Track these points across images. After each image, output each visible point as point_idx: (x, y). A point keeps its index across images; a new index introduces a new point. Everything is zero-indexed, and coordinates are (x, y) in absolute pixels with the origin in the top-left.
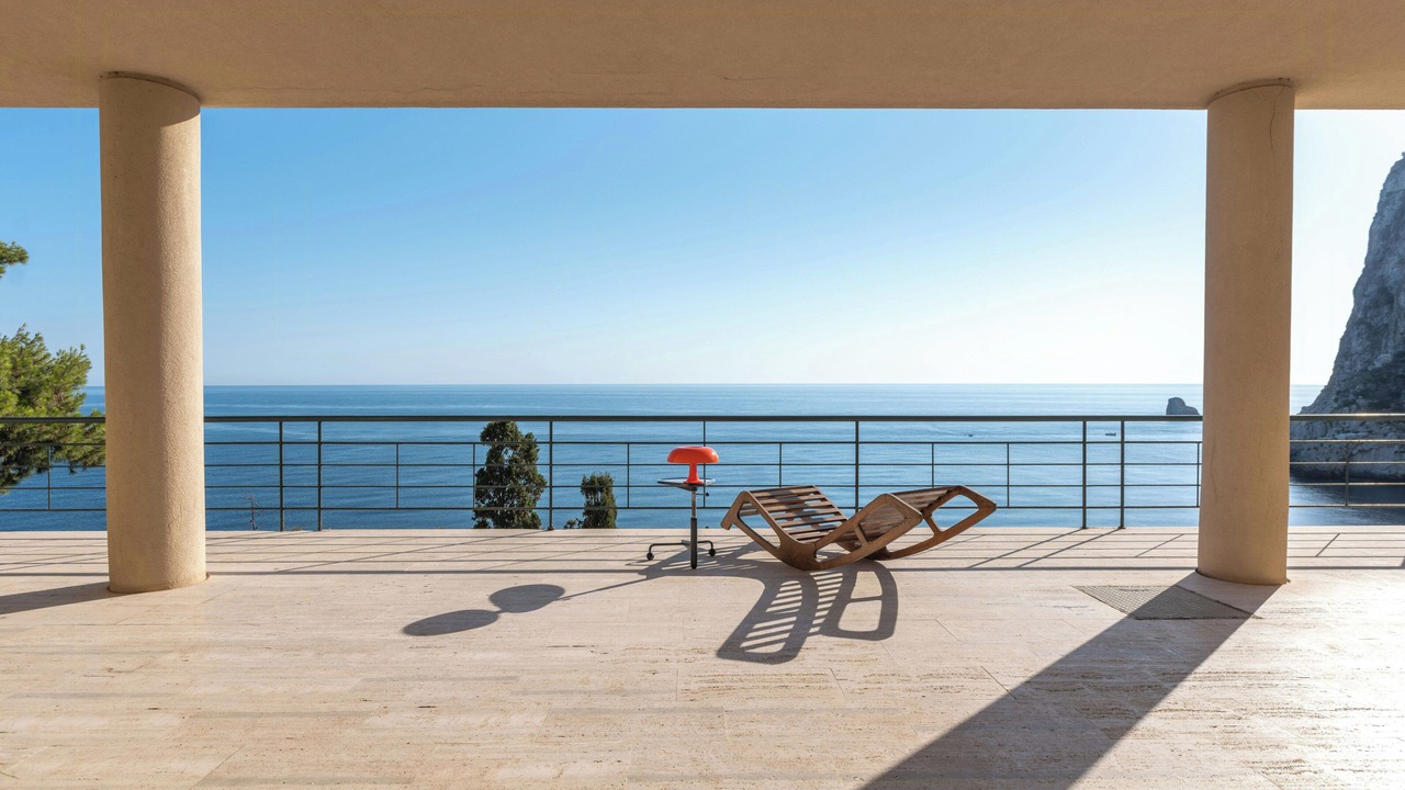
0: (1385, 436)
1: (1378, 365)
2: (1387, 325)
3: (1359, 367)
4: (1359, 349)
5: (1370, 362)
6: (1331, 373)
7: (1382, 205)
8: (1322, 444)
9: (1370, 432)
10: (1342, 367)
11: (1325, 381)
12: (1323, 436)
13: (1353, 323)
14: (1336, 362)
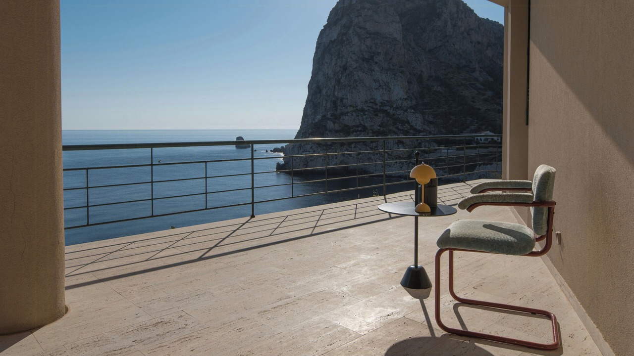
0: (319, 153)
1: (316, 121)
2: (319, 103)
3: (310, 122)
4: (310, 113)
5: (314, 119)
6: (300, 124)
7: (317, 48)
8: (297, 157)
9: (314, 151)
10: (304, 122)
11: (298, 128)
12: (298, 154)
13: (309, 101)
14: (302, 119)
